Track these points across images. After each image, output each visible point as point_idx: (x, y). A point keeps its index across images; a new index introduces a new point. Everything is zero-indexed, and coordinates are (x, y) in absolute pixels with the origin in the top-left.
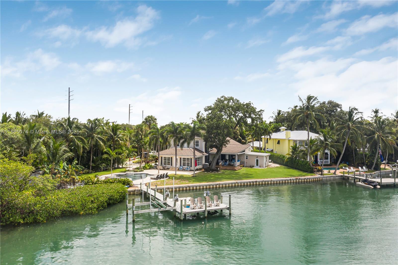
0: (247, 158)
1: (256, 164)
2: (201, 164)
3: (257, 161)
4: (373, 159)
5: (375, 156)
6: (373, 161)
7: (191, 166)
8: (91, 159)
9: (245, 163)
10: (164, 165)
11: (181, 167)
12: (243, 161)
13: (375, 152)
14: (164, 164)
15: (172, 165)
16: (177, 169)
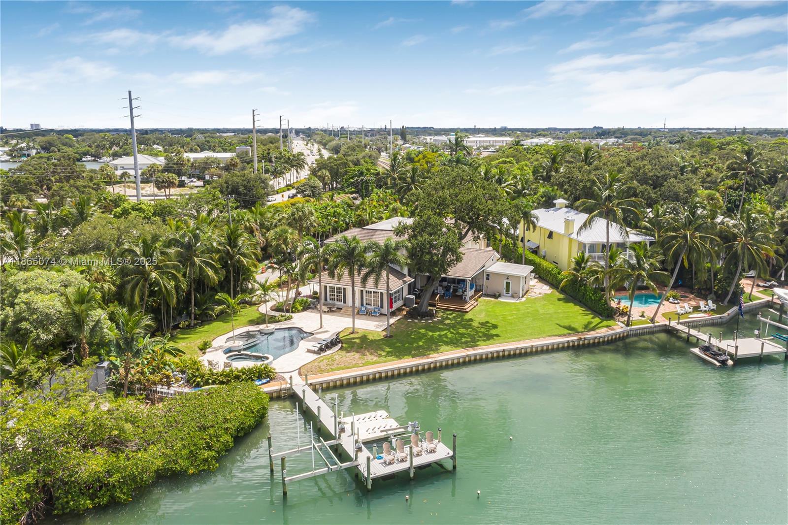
0: (488, 279)
1: (505, 290)
2: (401, 299)
3: (508, 284)
4: (729, 285)
5: (733, 279)
6: (728, 289)
7: (382, 307)
8: (193, 301)
9: (484, 287)
10: (331, 302)
11: (363, 309)
12: (481, 284)
13: (733, 271)
14: (330, 299)
15: (345, 302)
16: (356, 311)
